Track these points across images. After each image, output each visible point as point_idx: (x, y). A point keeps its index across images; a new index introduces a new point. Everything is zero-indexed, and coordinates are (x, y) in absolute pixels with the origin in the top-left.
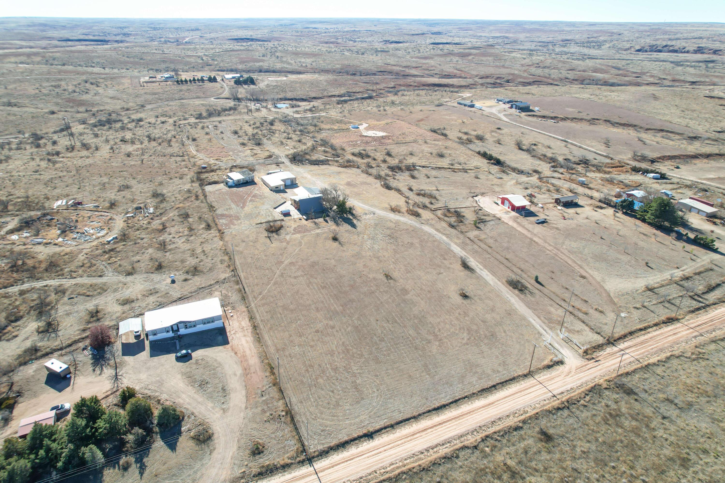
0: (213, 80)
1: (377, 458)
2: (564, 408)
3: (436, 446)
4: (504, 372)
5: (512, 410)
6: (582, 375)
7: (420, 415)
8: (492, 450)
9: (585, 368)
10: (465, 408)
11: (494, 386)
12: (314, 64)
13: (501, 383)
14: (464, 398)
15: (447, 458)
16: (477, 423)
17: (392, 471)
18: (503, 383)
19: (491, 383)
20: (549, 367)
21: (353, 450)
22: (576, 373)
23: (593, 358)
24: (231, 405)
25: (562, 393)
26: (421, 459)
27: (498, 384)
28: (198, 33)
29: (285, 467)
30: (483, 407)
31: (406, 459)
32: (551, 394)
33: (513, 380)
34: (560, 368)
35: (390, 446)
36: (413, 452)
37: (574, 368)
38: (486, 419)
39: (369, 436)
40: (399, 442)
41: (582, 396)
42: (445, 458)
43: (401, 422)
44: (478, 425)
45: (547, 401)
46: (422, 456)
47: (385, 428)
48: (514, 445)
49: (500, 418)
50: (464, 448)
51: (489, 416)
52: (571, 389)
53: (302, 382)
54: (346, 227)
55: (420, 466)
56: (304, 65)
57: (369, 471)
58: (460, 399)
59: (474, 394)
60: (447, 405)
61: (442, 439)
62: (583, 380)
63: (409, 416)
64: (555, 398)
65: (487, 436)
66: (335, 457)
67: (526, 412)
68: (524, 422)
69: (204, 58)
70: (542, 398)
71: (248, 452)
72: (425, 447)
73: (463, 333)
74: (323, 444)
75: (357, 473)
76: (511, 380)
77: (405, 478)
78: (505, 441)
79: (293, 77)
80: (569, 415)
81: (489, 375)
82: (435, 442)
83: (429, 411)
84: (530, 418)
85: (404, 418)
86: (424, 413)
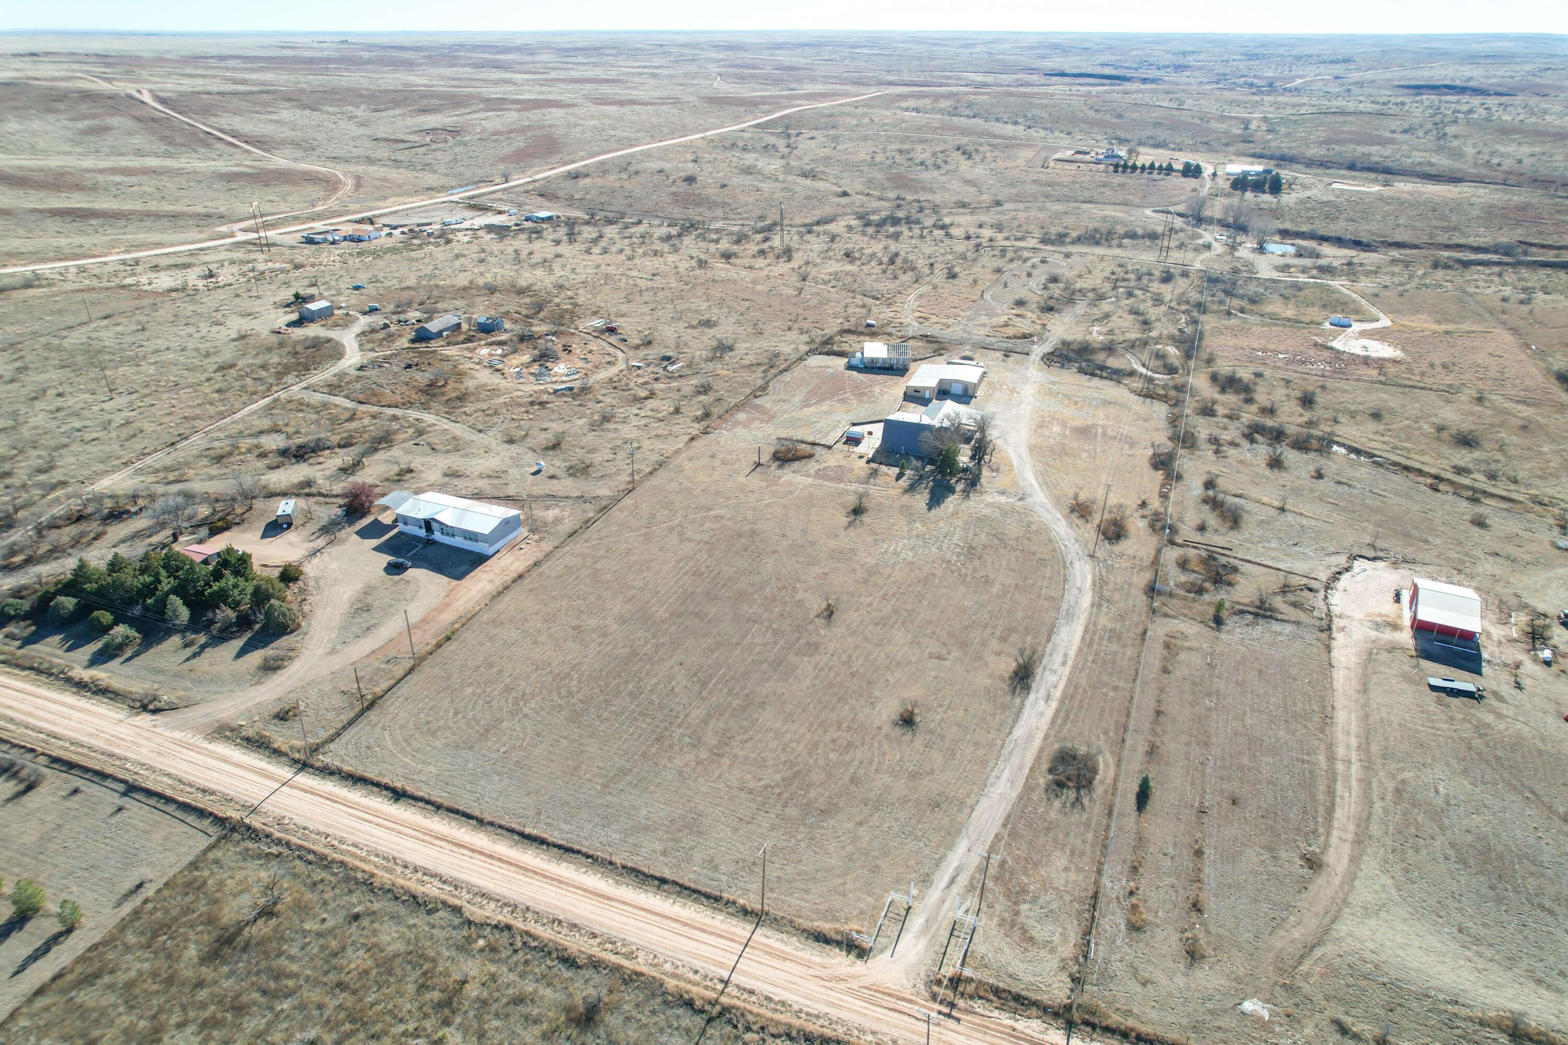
0: (1192, 171)
1: (358, 825)
2: (701, 1011)
3: (434, 876)
4: (723, 878)
5: (613, 933)
6: (858, 1004)
7: (491, 824)
8: (482, 950)
9: (891, 1002)
10: (565, 870)
11: (663, 881)
12: (1527, 161)
13: (681, 886)
14: (588, 856)
15: (416, 902)
16: (533, 900)
17: (341, 852)
18: (687, 888)
19: (667, 874)
20: (821, 938)
21: (356, 795)
22: (850, 992)
23: (952, 1005)
24: (347, 650)
25: (752, 992)
26: (391, 871)
27: (675, 883)
28: (1339, 69)
29: (277, 753)
30: (586, 890)
31: (377, 855)
32: (725, 974)
33: (713, 900)
34: (839, 961)
35: (391, 825)
36: (396, 854)
37: (867, 981)
38: (556, 907)
39: (398, 795)
40: (408, 831)
41: (773, 1030)
42: (414, 897)
43: (457, 812)
44: (529, 904)
45: (697, 978)
46: (399, 869)
47: (428, 802)
48: (522, 975)
49: (575, 926)
50: (457, 910)
51: (567, 906)
52: (783, 1003)
53: (449, 677)
54: (920, 500)
55: (372, 875)
56: (1495, 161)
57: (322, 829)
58: (579, 852)
59: (611, 863)
60: (548, 844)
61: (456, 874)
62: (834, 1013)
63: (477, 813)
64: (720, 987)
65: (509, 927)
66: (330, 786)
67: (630, 956)
68: (596, 964)
69: (1253, 126)
70: (698, 964)
71: (276, 710)
72: (420, 862)
73: (777, 772)
74: (343, 761)
75: (311, 819)
76: (707, 896)
77: (336, 874)
78: (520, 956)
79: (1403, 187)
80: (688, 1031)
81: (689, 860)
82: (441, 870)
83: (511, 831)
84: (617, 968)
85: (468, 811)
86: (500, 827)
